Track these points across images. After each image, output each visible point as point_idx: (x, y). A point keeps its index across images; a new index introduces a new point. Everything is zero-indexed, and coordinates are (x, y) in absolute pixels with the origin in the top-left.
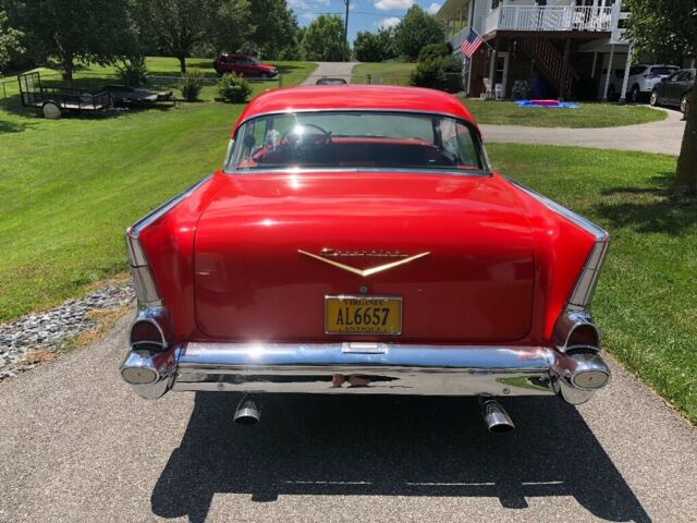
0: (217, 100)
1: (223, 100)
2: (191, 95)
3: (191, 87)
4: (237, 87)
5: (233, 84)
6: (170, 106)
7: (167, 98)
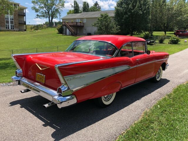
0: (169, 43)
1: (171, 43)
2: (161, 42)
3: (162, 39)
4: (175, 39)
5: (174, 39)
6: (153, 44)
7: (153, 42)
